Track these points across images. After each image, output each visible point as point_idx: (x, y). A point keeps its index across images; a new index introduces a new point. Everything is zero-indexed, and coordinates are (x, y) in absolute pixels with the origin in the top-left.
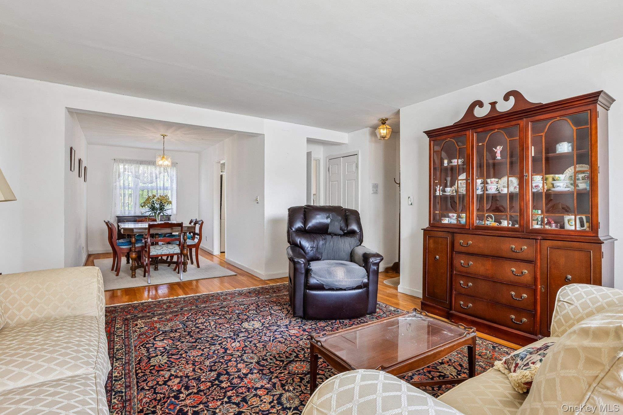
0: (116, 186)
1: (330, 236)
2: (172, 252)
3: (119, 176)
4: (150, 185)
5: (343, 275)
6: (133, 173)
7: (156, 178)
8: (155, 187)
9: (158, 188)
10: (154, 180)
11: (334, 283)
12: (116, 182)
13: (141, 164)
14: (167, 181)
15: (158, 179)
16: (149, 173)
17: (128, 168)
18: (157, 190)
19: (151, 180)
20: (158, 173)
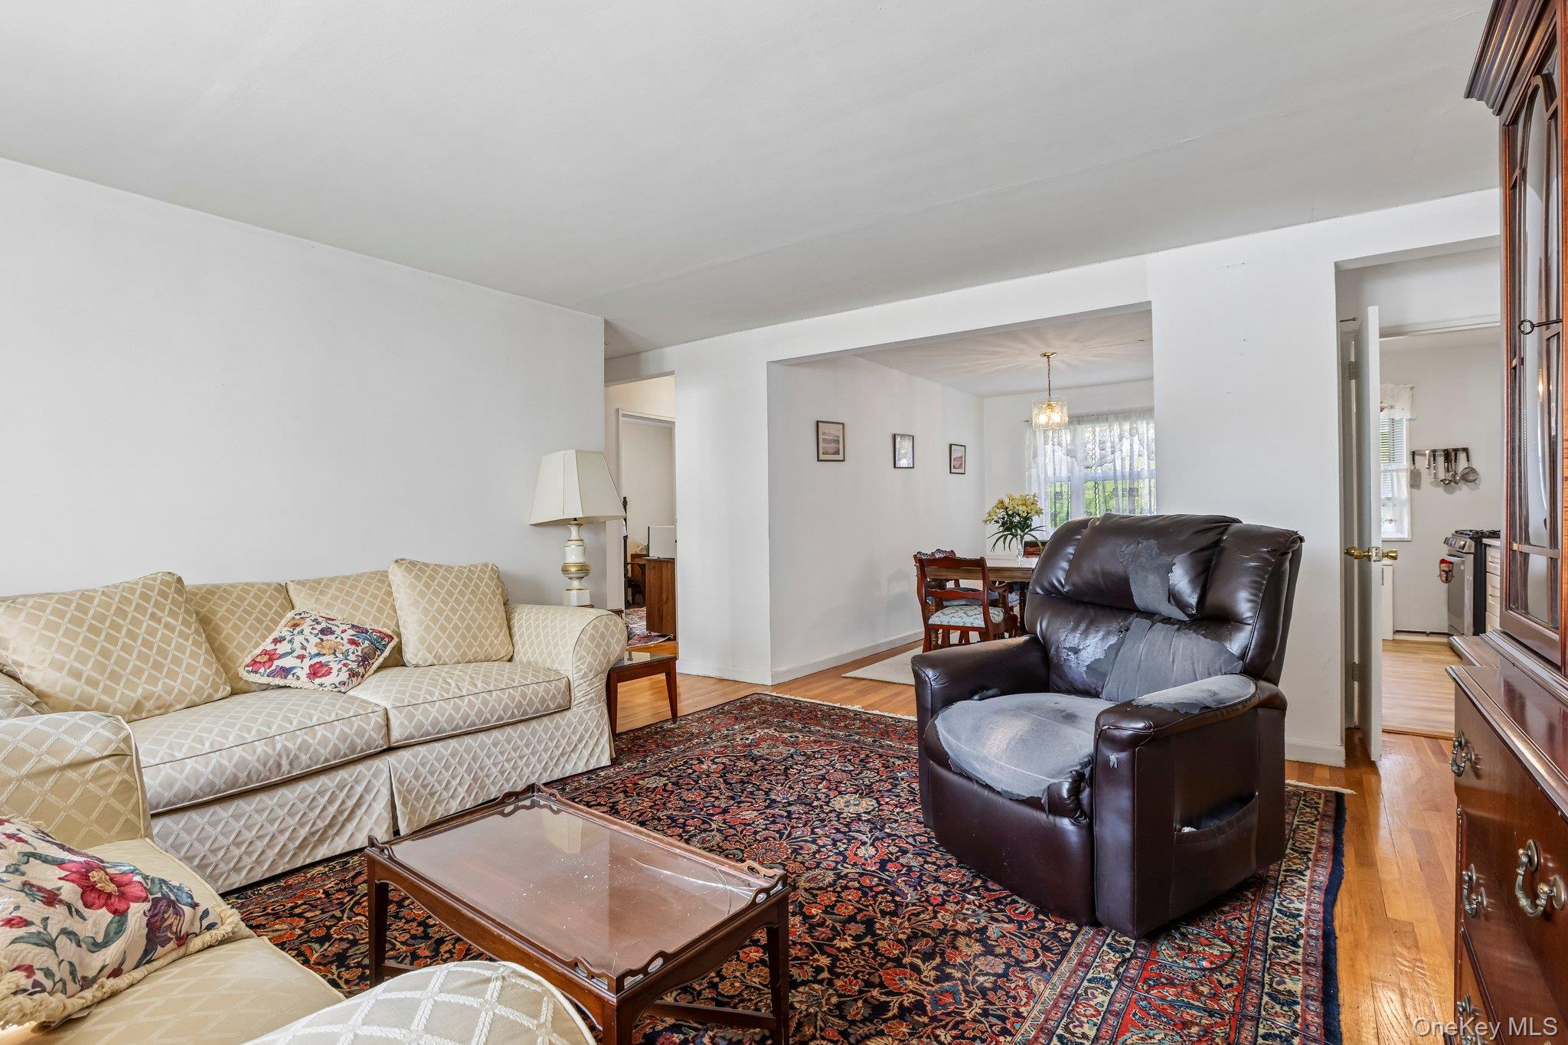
0: (1030, 476)
1: (1147, 623)
2: (968, 621)
3: (1035, 455)
4: (1099, 470)
5: (1003, 746)
6: (1064, 444)
7: (1113, 453)
8: (1111, 473)
9: (1119, 474)
10: (1109, 457)
11: (971, 760)
12: (1030, 468)
13: (1079, 423)
14: (1140, 455)
15: (1118, 453)
16: (1097, 440)
17: (1053, 438)
18: (1116, 481)
19: (1101, 459)
20: (1117, 440)
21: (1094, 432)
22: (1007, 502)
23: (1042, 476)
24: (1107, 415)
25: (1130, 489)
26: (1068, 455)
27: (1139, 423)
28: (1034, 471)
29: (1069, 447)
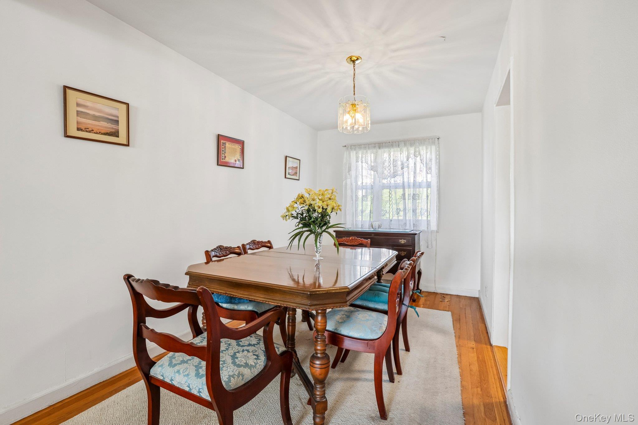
0: (346, 184)
3: (350, 170)
4: (392, 181)
6: (369, 162)
7: (402, 168)
8: (401, 184)
9: (406, 184)
10: (400, 172)
12: (346, 179)
13: (380, 148)
14: (421, 171)
15: (405, 169)
16: (392, 160)
17: (362, 157)
18: (404, 188)
19: (394, 173)
20: (405, 160)
21: (390, 155)
22: (306, 195)
23: (354, 184)
24: (399, 142)
25: (414, 194)
26: (372, 169)
27: (421, 148)
28: (348, 181)
29: (372, 164)
